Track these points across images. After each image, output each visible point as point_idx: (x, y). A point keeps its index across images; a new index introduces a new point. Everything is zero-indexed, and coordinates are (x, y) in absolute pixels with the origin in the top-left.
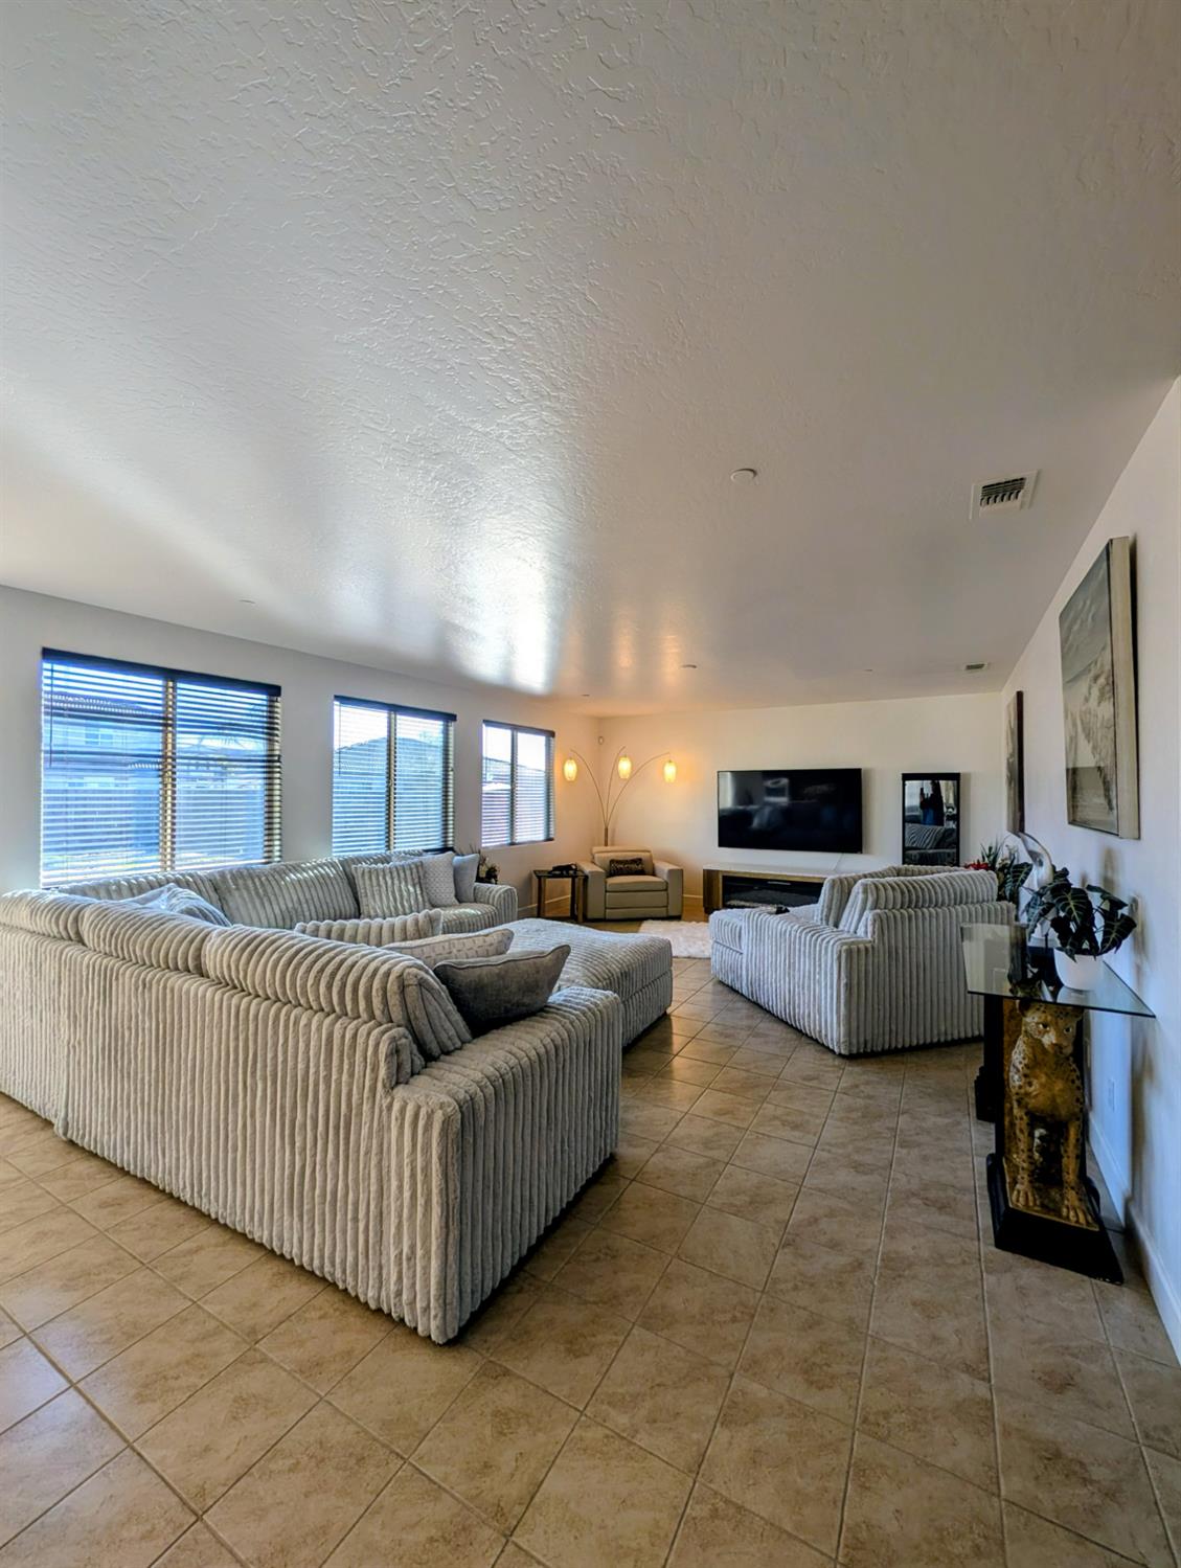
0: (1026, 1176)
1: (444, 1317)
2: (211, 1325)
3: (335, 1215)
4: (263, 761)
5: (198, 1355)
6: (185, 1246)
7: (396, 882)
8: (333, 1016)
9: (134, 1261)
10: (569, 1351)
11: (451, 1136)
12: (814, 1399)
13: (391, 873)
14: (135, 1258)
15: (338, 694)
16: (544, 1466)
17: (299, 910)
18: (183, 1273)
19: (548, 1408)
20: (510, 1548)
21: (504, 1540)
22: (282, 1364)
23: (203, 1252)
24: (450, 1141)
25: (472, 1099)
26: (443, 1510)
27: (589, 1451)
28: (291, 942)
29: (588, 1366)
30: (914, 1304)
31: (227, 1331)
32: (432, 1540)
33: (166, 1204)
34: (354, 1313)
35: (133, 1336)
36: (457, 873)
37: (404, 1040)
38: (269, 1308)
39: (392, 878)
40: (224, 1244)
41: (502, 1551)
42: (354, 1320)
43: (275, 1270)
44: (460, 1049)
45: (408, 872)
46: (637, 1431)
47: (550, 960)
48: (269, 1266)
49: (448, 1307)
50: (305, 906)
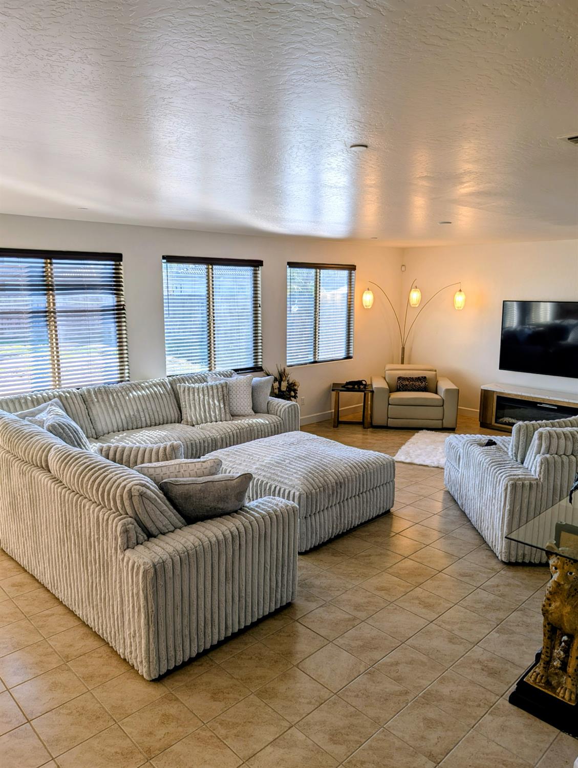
0: (542, 663)
1: (149, 667)
2: (50, 650)
3: (106, 610)
4: (113, 310)
5: (41, 662)
6: (47, 612)
7: (206, 398)
8: (100, 507)
9: (23, 615)
10: (212, 697)
11: (148, 580)
12: (329, 747)
13: (203, 390)
14: (23, 613)
15: (166, 254)
16: (176, 740)
17: (138, 416)
18: (42, 625)
19: (189, 719)
20: (148, 764)
21: (146, 761)
22: (76, 673)
23: (54, 617)
24: (148, 583)
25: (163, 562)
26: (126, 744)
27: (200, 740)
28: (84, 461)
29: (218, 706)
30: (425, 719)
31: (56, 654)
32: (116, 753)
33: (41, 590)
34: (115, 658)
35: (16, 648)
36: (255, 391)
37: (130, 526)
38: (76, 648)
39: (204, 395)
40: (64, 614)
41: (144, 764)
42: (114, 662)
43: (84, 631)
44: (173, 532)
45: (215, 391)
46: (227, 738)
47: (237, 482)
48: (82, 629)
49: (151, 663)
50: (142, 414)
